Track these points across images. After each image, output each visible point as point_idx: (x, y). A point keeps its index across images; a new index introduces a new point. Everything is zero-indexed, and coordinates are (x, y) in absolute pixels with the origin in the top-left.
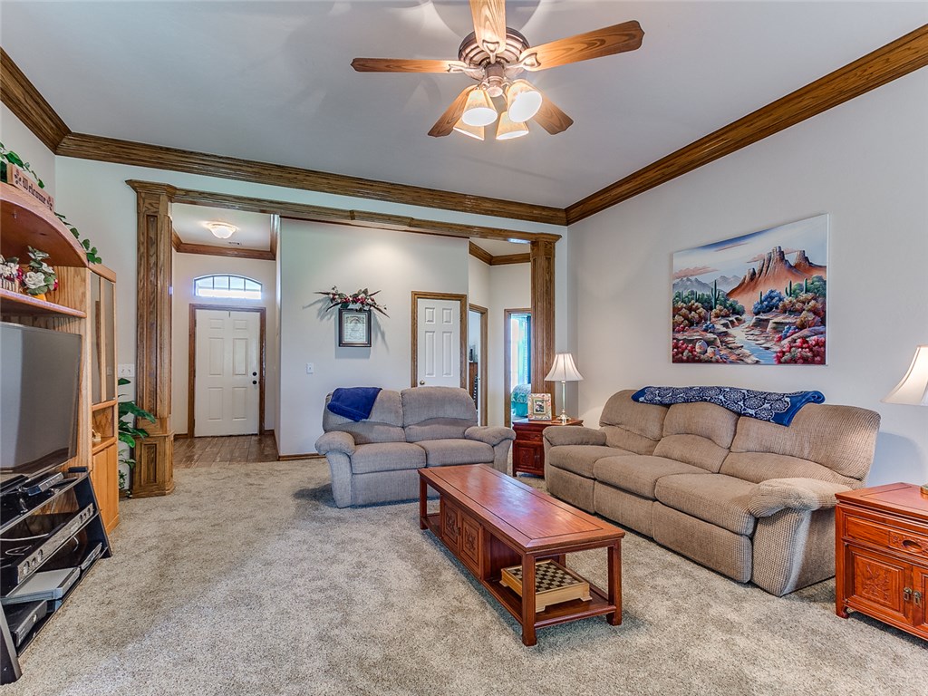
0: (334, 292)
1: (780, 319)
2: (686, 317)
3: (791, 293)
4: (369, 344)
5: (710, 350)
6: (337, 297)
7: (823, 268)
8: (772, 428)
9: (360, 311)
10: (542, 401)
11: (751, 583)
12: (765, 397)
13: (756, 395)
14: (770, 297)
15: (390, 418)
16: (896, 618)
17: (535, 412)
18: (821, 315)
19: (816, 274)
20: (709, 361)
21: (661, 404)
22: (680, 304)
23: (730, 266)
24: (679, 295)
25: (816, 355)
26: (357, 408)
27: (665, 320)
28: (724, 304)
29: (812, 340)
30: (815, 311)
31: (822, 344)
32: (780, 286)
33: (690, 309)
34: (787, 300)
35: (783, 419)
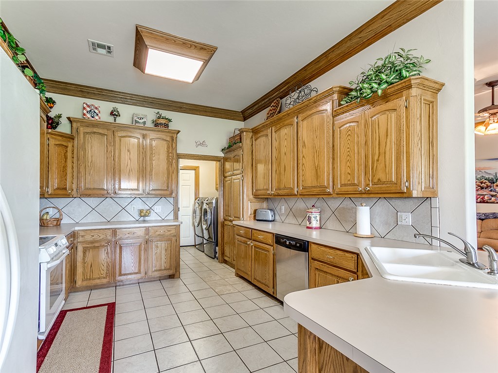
5: (493, 198)
20: (493, 203)
33: (482, 183)
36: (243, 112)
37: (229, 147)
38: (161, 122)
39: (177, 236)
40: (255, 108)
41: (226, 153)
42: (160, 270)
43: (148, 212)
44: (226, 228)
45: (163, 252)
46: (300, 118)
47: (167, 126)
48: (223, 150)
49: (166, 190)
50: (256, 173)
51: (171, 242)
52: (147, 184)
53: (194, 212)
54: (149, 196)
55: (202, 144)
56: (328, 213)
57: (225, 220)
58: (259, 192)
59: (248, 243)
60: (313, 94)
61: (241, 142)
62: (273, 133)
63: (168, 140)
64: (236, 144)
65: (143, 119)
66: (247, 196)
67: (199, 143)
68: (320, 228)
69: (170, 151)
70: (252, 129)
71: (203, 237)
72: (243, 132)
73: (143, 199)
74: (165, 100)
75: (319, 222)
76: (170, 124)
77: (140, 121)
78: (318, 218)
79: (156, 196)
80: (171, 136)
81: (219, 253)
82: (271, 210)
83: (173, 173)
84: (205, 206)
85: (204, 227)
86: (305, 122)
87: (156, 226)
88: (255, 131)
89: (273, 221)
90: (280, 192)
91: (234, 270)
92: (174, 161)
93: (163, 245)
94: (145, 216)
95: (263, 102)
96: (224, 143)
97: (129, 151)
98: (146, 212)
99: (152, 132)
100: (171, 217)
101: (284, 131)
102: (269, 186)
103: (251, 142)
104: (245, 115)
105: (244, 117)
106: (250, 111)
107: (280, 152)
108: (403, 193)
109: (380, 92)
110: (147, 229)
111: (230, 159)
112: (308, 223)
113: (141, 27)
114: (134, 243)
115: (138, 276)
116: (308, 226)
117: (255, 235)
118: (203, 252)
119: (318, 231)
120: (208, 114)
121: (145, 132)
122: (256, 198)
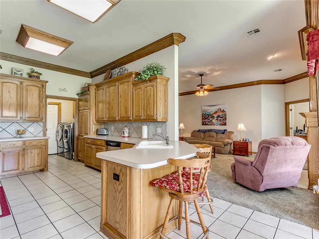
1: (220, 119)
2: (204, 117)
3: (222, 115)
5: (209, 123)
7: (226, 112)
8: (222, 134)
11: (224, 154)
12: (220, 130)
13: (219, 130)
14: (219, 115)
16: (239, 153)
18: (226, 118)
19: (225, 113)
20: (209, 125)
21: (204, 132)
22: (203, 115)
23: (213, 110)
24: (203, 113)
25: (225, 124)
27: (201, 117)
28: (211, 116)
29: (225, 122)
30: (225, 118)
31: (226, 123)
32: (220, 114)
33: (205, 116)
34: (221, 116)
35: (223, 133)
36: (91, 73)
37: (82, 93)
38: (34, 75)
39: (46, 146)
40: (97, 72)
41: (80, 96)
42: (33, 167)
43: (24, 131)
44: (79, 140)
45: (36, 155)
46: (119, 83)
47: (38, 77)
48: (77, 94)
49: (38, 118)
50: (98, 109)
51: (42, 150)
52: (23, 114)
53: (57, 132)
54: (25, 121)
55: (64, 90)
56: (133, 129)
57: (79, 136)
58: (99, 120)
59: (92, 147)
60: (126, 72)
61: (89, 91)
62: (107, 89)
63: (40, 86)
64: (86, 92)
65: (20, 72)
66: (93, 121)
67: (62, 89)
68: (129, 137)
69: (41, 93)
70: (95, 84)
71: (64, 148)
72: (90, 85)
73: (20, 123)
74: (37, 61)
75: (128, 134)
76: (41, 76)
77: (18, 73)
78: (128, 132)
79: (30, 121)
80: (41, 84)
81: (75, 156)
82: (106, 129)
83: (43, 107)
84: (66, 128)
85: (65, 141)
86: (121, 85)
87: (31, 140)
88: (98, 86)
89: (107, 135)
90: (110, 119)
91: (84, 164)
92: (44, 100)
93: (36, 151)
94: (22, 134)
95: (102, 70)
96: (79, 90)
97: (9, 92)
98: (23, 131)
99: (27, 81)
100: (41, 134)
101: (112, 88)
102: (104, 116)
103: (95, 91)
104: (92, 75)
105: (91, 76)
106: (95, 73)
107: (110, 99)
108: (155, 120)
109: (147, 78)
110: (24, 142)
111: (82, 100)
112: (123, 134)
113: (25, 25)
114: (14, 151)
115: (17, 172)
116: (123, 136)
117: (96, 142)
118: (64, 157)
119: (128, 138)
120: (68, 72)
121: (22, 80)
122: (98, 123)
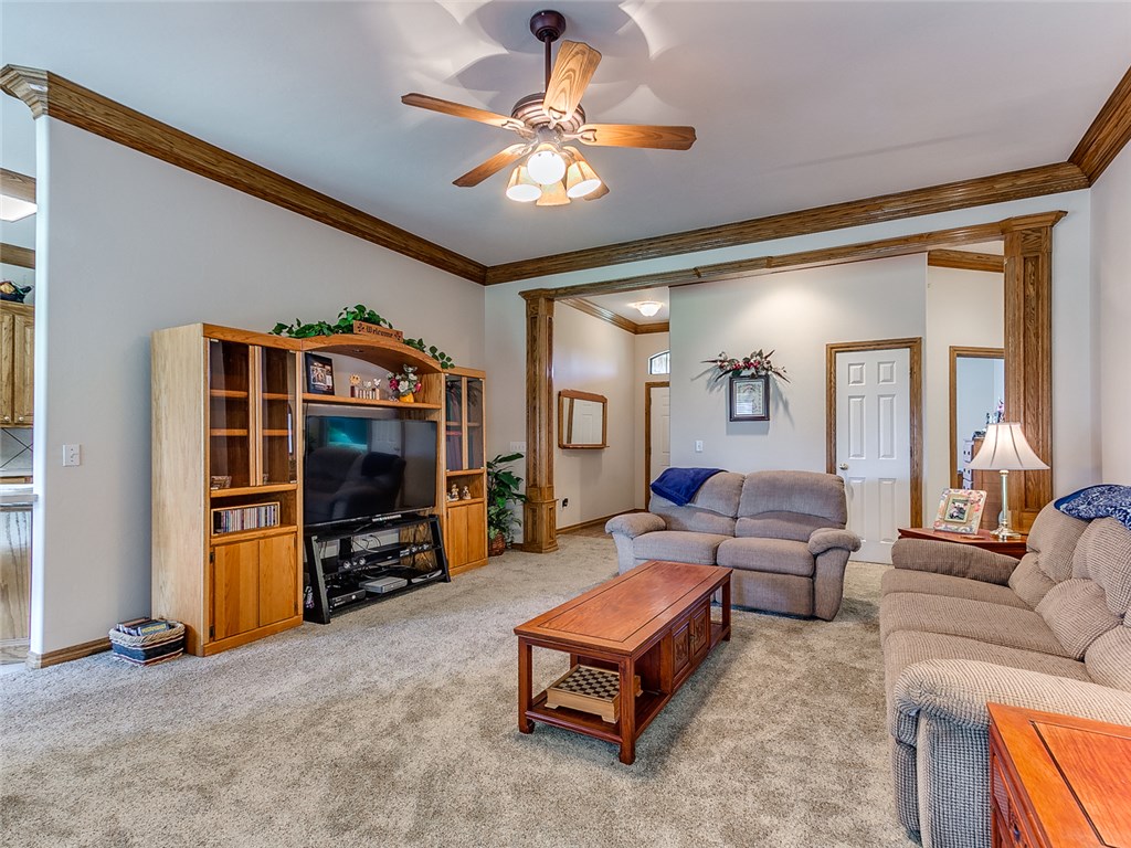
0: (722, 358)
4: (766, 418)
6: (726, 364)
9: (753, 377)
10: (965, 502)
15: (719, 506)
17: (947, 518)
26: (678, 491)
